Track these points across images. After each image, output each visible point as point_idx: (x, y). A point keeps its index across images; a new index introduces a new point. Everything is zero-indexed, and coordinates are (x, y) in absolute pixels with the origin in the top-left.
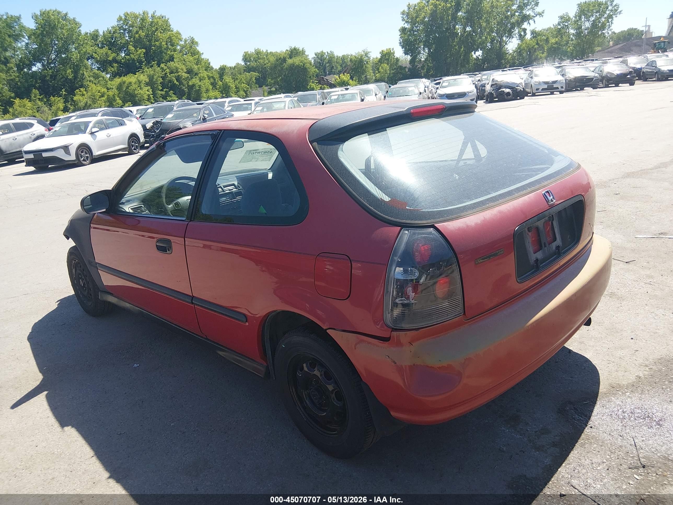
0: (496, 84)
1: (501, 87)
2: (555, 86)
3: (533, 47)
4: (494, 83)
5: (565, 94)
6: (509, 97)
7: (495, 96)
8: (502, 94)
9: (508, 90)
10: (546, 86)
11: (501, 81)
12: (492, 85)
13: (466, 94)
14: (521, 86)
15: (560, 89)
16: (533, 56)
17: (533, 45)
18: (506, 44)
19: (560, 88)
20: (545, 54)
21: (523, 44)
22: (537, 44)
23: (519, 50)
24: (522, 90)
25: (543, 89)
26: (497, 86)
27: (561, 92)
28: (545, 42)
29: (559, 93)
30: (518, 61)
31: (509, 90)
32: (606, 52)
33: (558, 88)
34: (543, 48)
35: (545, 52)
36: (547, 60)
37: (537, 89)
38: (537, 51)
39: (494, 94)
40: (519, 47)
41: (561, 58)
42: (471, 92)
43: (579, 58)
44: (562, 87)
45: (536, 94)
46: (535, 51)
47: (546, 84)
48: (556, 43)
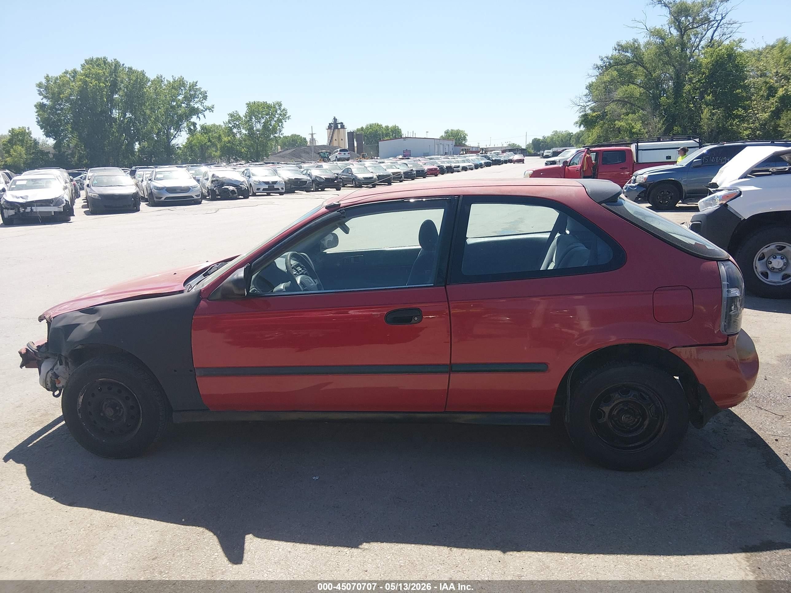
0: (217, 180)
1: (223, 184)
2: (276, 186)
3: (205, 144)
4: (214, 179)
5: (285, 196)
6: (234, 195)
7: (217, 193)
8: (225, 192)
9: (231, 188)
10: (266, 187)
11: (223, 178)
12: (212, 181)
13: (190, 189)
14: (245, 185)
15: (281, 191)
16: (206, 154)
17: (205, 141)
18: (174, 137)
19: (280, 189)
20: (218, 153)
21: (194, 139)
22: (209, 141)
23: (190, 146)
24: (247, 189)
25: (264, 190)
26: (219, 183)
27: (281, 194)
28: (217, 140)
29: (279, 195)
30: (190, 157)
31: (233, 187)
32: (279, 156)
33: (278, 189)
34: (216, 146)
35: (218, 150)
36: (221, 159)
37: (258, 189)
38: (209, 148)
39: (217, 191)
40: (189, 142)
41: (236, 158)
42: (195, 187)
43: (254, 160)
44: (282, 189)
45: (257, 194)
46: (207, 149)
47: (267, 184)
48: (229, 142)
